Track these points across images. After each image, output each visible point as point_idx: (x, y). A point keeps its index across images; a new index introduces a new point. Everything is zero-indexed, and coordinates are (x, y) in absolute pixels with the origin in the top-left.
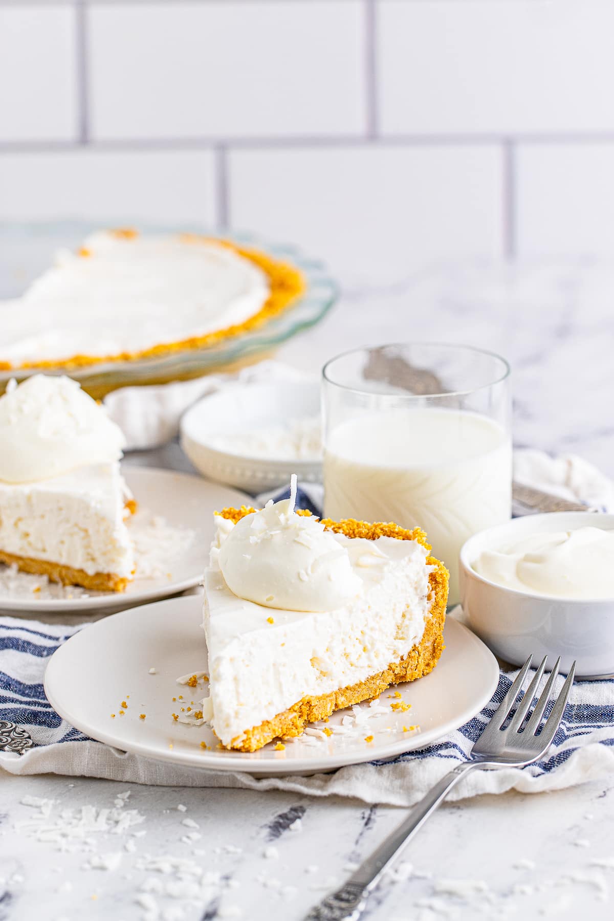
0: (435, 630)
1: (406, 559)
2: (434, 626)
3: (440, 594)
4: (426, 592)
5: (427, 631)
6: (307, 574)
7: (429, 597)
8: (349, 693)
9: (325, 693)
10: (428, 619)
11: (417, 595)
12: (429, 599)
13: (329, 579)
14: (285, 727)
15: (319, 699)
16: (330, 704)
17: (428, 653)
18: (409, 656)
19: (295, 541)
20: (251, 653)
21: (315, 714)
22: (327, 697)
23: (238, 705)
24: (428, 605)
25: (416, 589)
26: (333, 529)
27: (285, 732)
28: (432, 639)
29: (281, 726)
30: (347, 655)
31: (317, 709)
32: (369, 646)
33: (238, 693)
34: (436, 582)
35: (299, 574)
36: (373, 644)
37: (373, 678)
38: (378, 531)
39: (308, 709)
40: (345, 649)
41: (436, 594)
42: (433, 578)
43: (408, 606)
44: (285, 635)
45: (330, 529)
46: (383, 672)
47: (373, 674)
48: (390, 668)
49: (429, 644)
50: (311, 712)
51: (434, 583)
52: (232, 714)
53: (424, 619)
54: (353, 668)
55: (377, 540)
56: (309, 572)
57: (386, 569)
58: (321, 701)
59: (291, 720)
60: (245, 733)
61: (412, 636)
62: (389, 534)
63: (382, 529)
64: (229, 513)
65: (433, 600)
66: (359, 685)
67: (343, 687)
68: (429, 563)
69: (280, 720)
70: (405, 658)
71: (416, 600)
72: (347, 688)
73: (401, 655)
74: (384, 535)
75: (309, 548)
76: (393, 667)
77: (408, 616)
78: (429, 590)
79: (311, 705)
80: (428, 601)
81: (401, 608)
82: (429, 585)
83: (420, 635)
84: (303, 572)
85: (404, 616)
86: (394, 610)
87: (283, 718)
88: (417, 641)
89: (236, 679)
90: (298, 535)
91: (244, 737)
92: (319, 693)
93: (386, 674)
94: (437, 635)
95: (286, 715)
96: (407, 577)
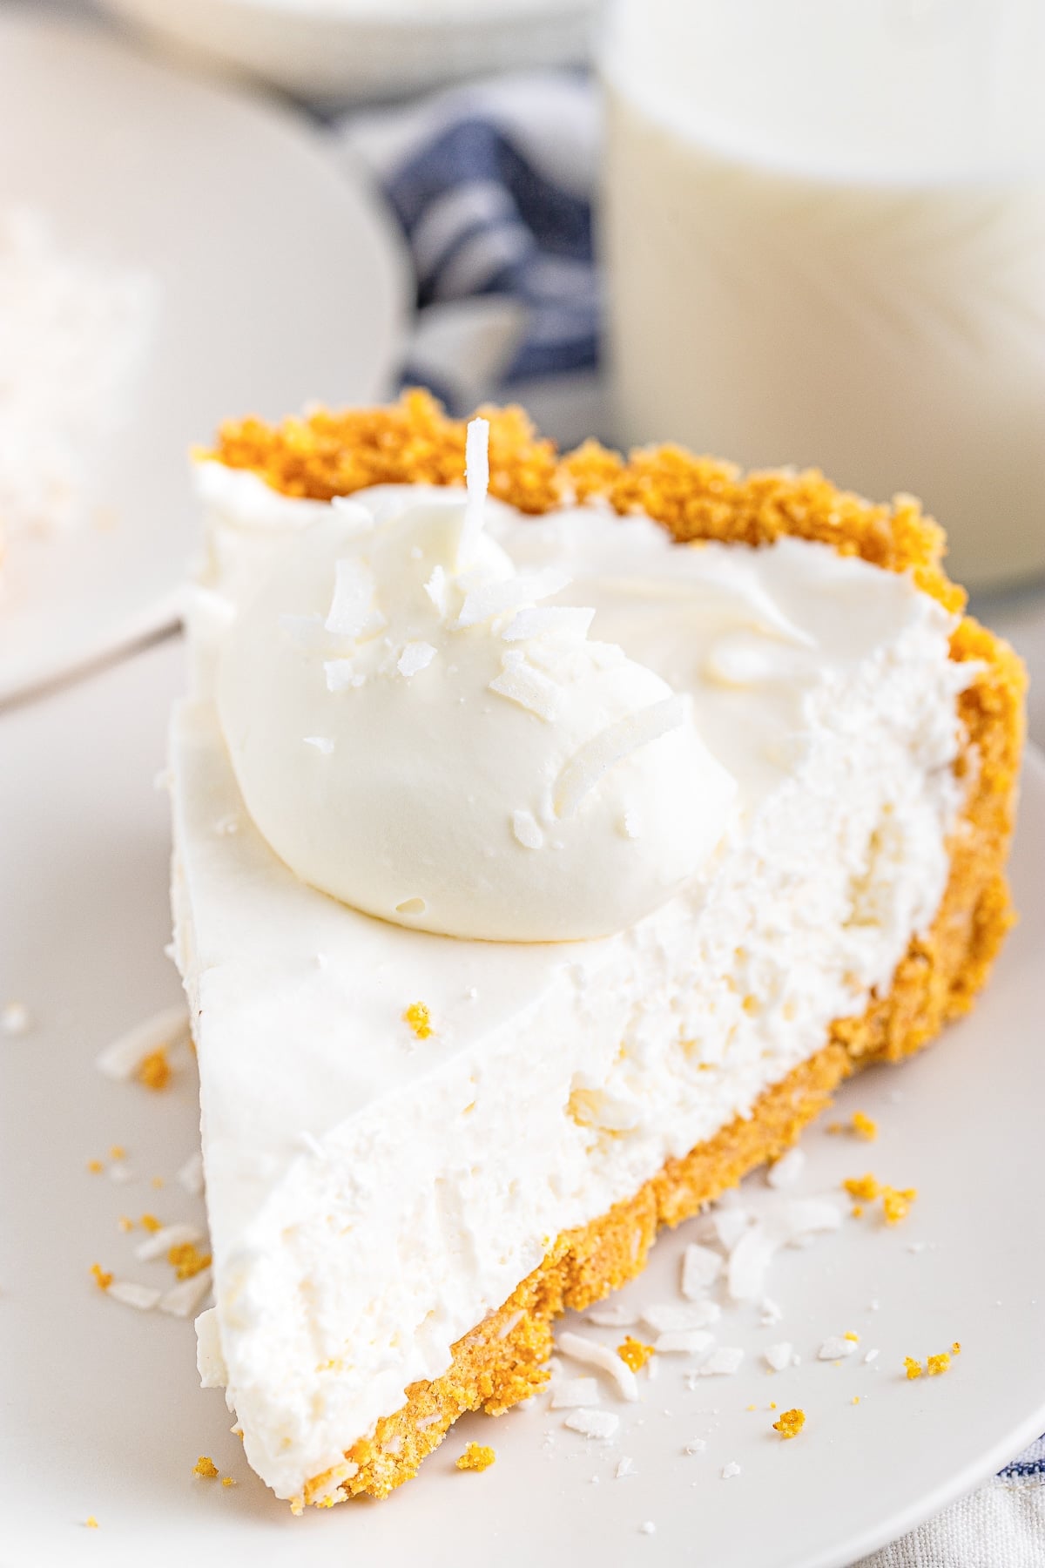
0: (980, 869)
1: (879, 654)
2: (976, 856)
3: (997, 751)
4: (949, 750)
5: (956, 878)
6: (540, 821)
7: (958, 768)
8: (699, 1167)
9: (617, 1200)
10: (958, 841)
11: (920, 764)
12: (957, 774)
13: (618, 830)
14: (487, 1374)
15: (600, 1228)
16: (639, 1232)
17: (957, 950)
18: (899, 980)
19: (488, 691)
20: (356, 1188)
21: (589, 1287)
22: (628, 1208)
23: (320, 1368)
24: (953, 795)
25: (913, 750)
26: (611, 501)
27: (489, 1390)
28: (969, 899)
29: (473, 1374)
30: (688, 1047)
31: (593, 1269)
32: (761, 994)
33: (316, 1331)
34: (983, 714)
35: (510, 824)
36: (775, 987)
37: (777, 1089)
38: (771, 518)
39: (564, 1275)
40: (682, 1028)
41: (984, 753)
42: (971, 701)
43: (887, 808)
44: (475, 1077)
45: (597, 499)
46: (811, 1059)
48: (835, 1039)
49: (960, 922)
50: (576, 1281)
51: (974, 717)
52: (302, 1408)
53: (945, 845)
54: (710, 1077)
55: (765, 555)
56: (549, 813)
57: (809, 707)
58: (608, 1234)
59: (508, 1337)
60: (350, 1454)
61: (904, 913)
62: (807, 528)
63: (781, 508)
64: (244, 445)
65: (973, 775)
66: (733, 1128)
67: (681, 1152)
68: (957, 654)
69: (470, 1352)
70: (884, 991)
71: (916, 782)
72: (693, 1153)
73: (870, 980)
74: (790, 533)
75: (543, 721)
76: (845, 1031)
77: (889, 845)
78: (958, 742)
79: (574, 1263)
80: (955, 782)
81: (868, 819)
82: (960, 725)
83: (933, 900)
84: (523, 815)
85: (875, 840)
86: (841, 839)
87: (481, 1342)
88: (921, 923)
89: (309, 1289)
90: (498, 668)
91: (351, 1469)
93: (821, 1062)
94: (987, 881)
95: (488, 1331)
96: (885, 722)
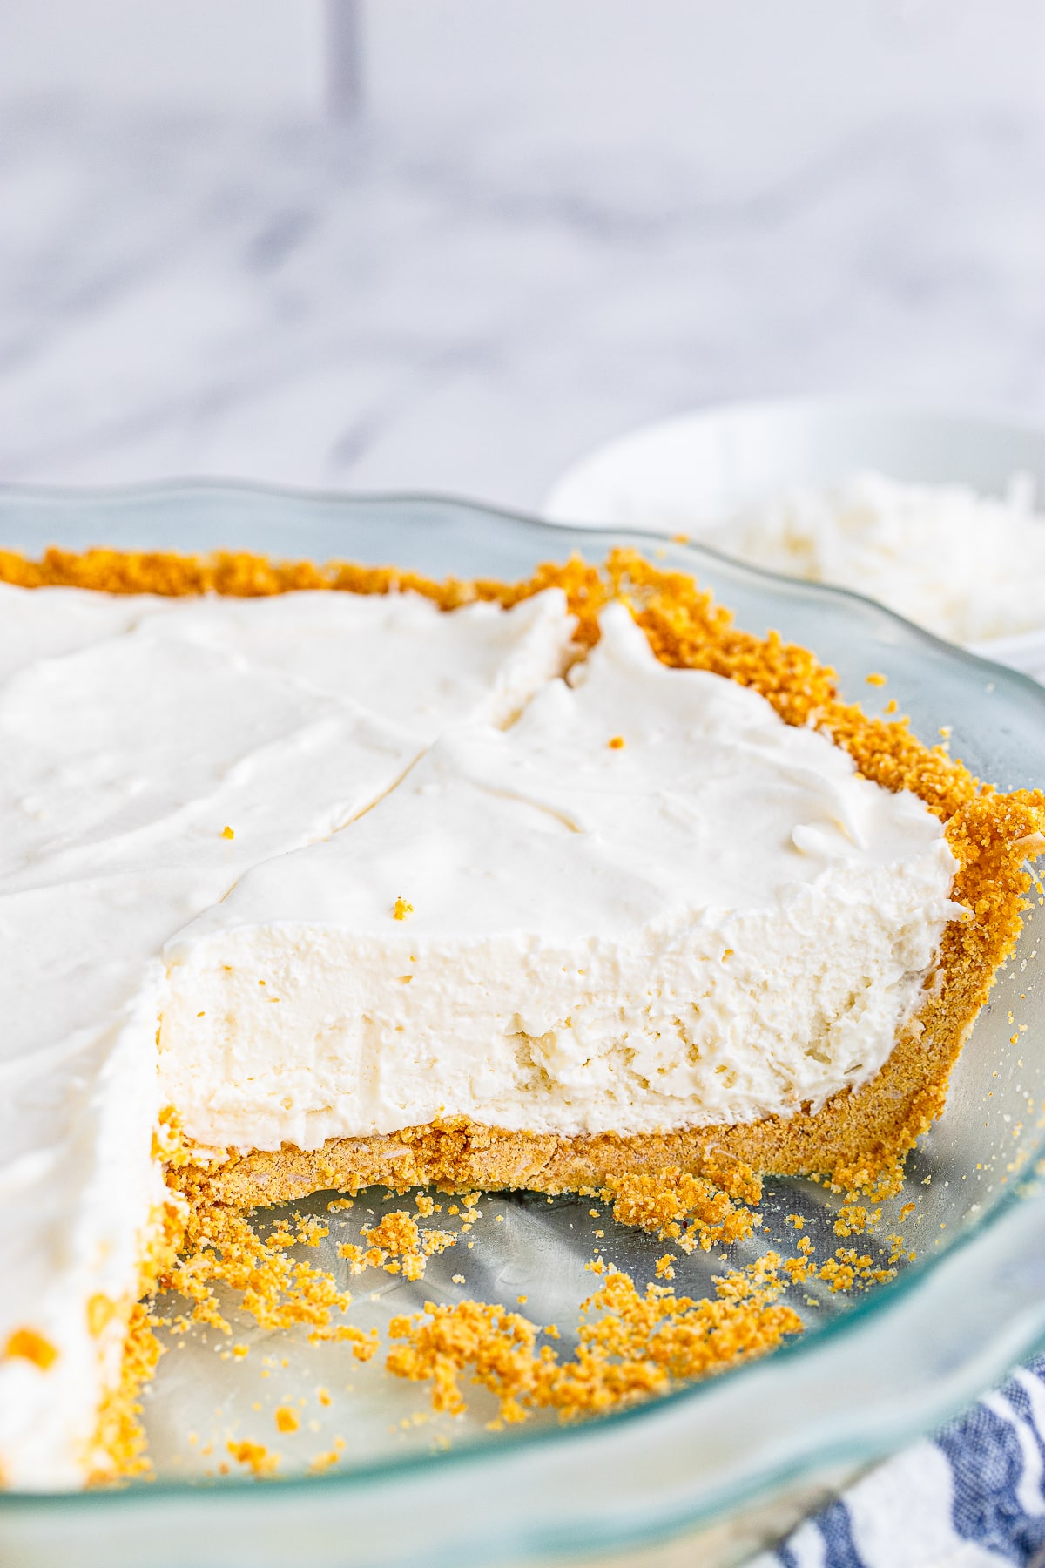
2: (923, 1056)
3: (959, 984)
4: (925, 964)
7: (929, 982)
8: (607, 1151)
9: (525, 1127)
10: (908, 1035)
11: (901, 964)
12: (926, 986)
15: (500, 1135)
17: (887, 1117)
18: (828, 1108)
22: (529, 1139)
24: (919, 1001)
25: (900, 946)
26: (835, 734)
28: (907, 1085)
29: (350, 1167)
31: (481, 1159)
32: (703, 1049)
34: (960, 950)
37: (696, 1132)
40: (625, 1035)
41: (949, 979)
43: (866, 983)
45: (828, 729)
46: (735, 1127)
47: (699, 1122)
49: (893, 1096)
50: (464, 1158)
51: (953, 949)
53: (896, 1032)
58: (504, 1145)
61: (845, 1061)
62: (924, 790)
65: (936, 990)
66: (647, 1140)
67: (596, 1131)
68: (954, 897)
70: (815, 1109)
71: (893, 975)
72: (605, 1137)
73: (807, 1097)
74: (914, 790)
77: (855, 1007)
78: (933, 962)
79: (466, 1146)
80: (923, 990)
82: (939, 952)
83: (874, 1063)
86: (818, 980)
88: (859, 1078)
92: (511, 1121)
93: (741, 1133)
94: (928, 1081)
